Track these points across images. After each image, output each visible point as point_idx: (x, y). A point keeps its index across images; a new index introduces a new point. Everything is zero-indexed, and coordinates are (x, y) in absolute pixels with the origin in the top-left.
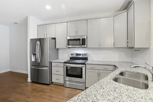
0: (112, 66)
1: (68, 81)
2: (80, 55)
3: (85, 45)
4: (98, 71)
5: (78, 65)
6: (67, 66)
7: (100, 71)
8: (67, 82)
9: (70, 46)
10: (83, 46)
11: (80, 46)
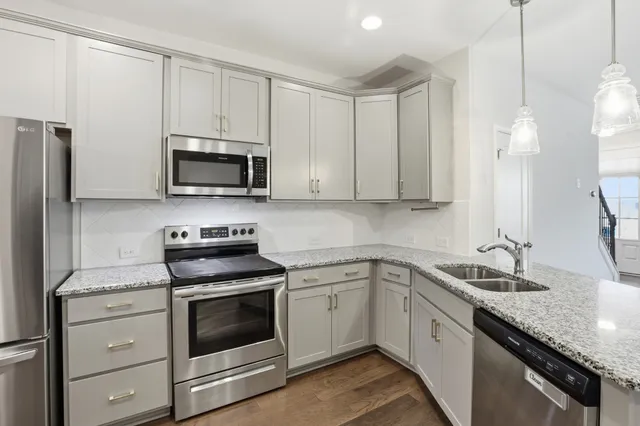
0: (367, 264)
1: (193, 382)
2: (222, 231)
3: (265, 187)
4: (327, 290)
5: (256, 279)
6: (191, 299)
7: (337, 289)
8: (194, 390)
9: (190, 190)
10: (256, 192)
11: (243, 191)
